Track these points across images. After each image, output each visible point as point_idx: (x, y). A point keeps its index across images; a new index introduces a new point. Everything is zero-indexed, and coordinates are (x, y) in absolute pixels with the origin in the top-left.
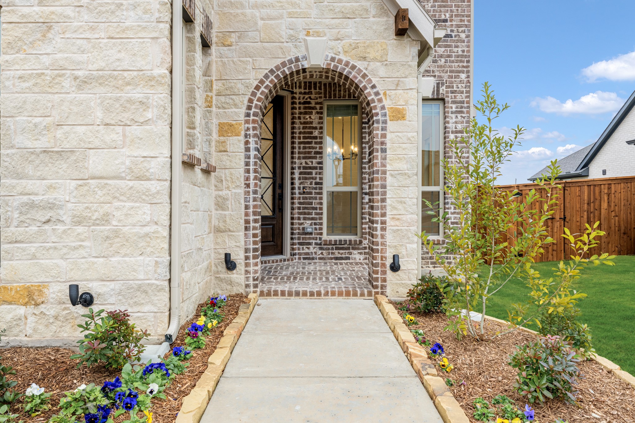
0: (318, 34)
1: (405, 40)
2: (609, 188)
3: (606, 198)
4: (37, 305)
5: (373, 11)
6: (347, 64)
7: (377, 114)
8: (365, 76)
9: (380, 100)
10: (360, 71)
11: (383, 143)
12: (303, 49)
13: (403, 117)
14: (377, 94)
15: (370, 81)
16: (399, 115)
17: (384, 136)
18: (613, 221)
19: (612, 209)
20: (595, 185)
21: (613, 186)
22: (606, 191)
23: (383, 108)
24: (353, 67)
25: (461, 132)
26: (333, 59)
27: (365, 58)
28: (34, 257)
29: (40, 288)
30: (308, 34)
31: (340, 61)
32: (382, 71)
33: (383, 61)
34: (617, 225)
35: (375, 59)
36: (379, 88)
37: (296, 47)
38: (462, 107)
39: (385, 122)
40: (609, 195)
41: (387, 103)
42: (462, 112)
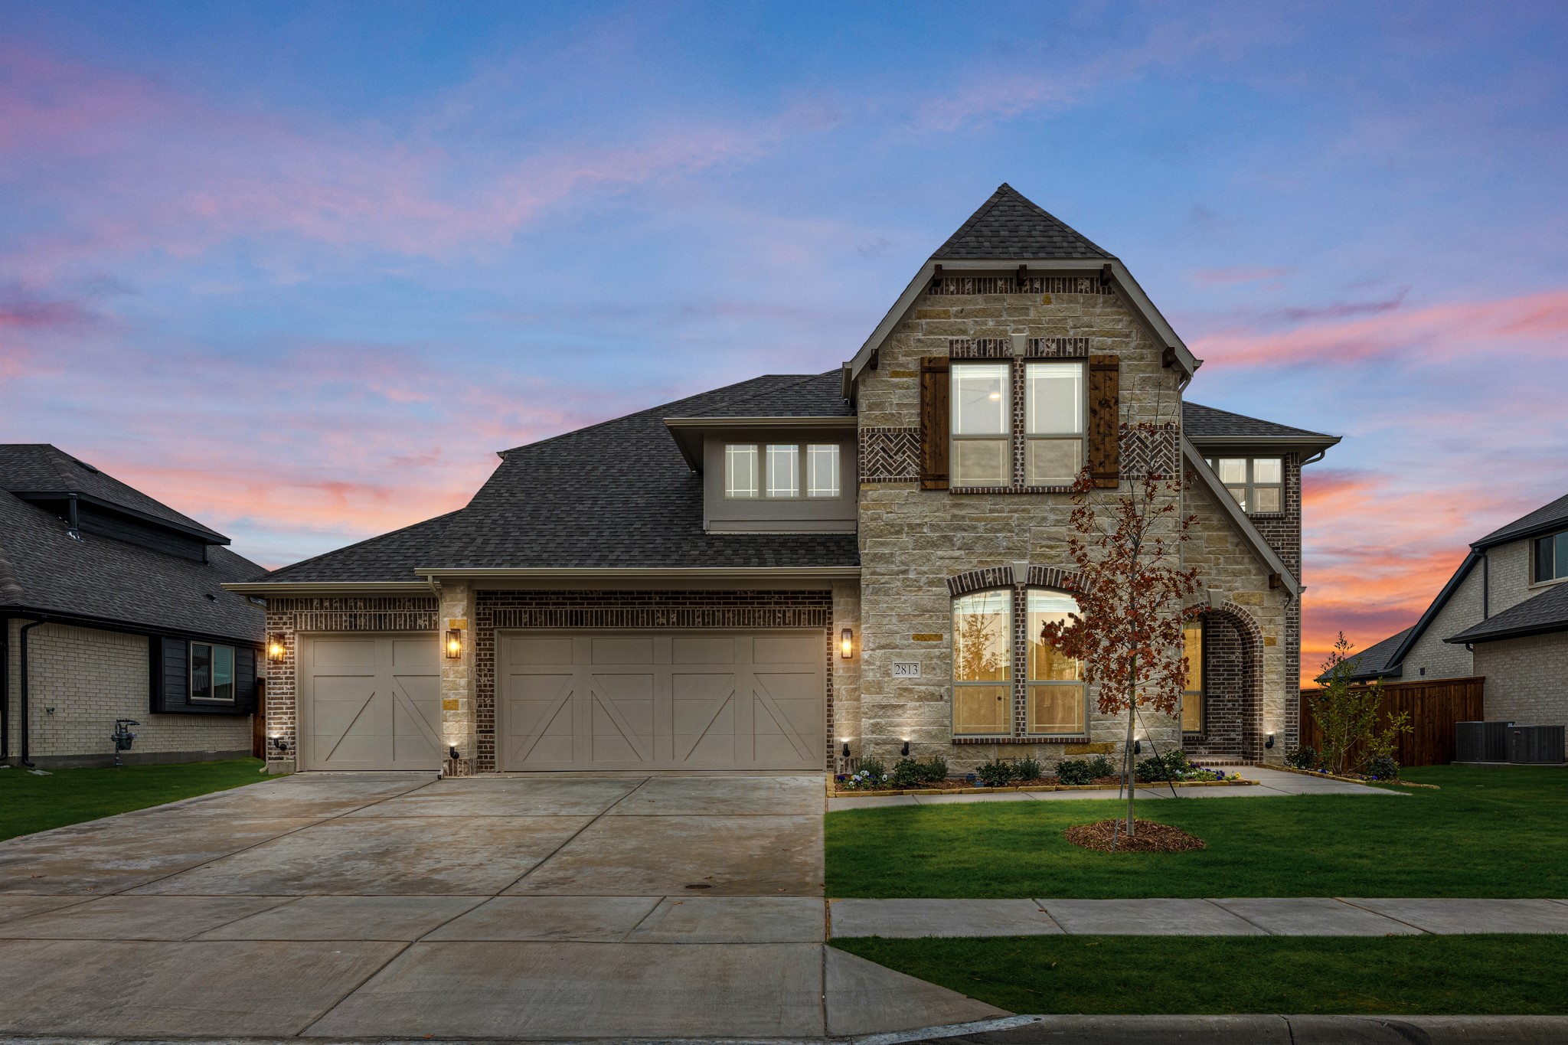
0: (1216, 587)
1: (1276, 591)
2: (1423, 693)
3: (1419, 703)
4: (1110, 753)
5: (1254, 572)
6: (1236, 607)
7: (1256, 642)
8: (1248, 615)
9: (1259, 632)
10: (1245, 612)
11: (1261, 661)
12: (1206, 597)
13: (1274, 644)
14: (1257, 628)
15: (1252, 619)
16: (1272, 642)
17: (1261, 656)
18: (1427, 728)
19: (1426, 714)
20: (1408, 689)
21: (1427, 690)
22: (1419, 695)
23: (1261, 637)
24: (1241, 609)
25: (1292, 644)
26: (1227, 604)
27: (1248, 604)
28: (1109, 728)
29: (1112, 744)
30: (1210, 587)
31: (1231, 605)
32: (1260, 613)
33: (1260, 604)
34: (1431, 732)
35: (1255, 604)
36: (1258, 624)
37: (1201, 595)
38: (1292, 623)
39: (1262, 647)
40: (1422, 699)
41: (1263, 634)
42: (1293, 627)
